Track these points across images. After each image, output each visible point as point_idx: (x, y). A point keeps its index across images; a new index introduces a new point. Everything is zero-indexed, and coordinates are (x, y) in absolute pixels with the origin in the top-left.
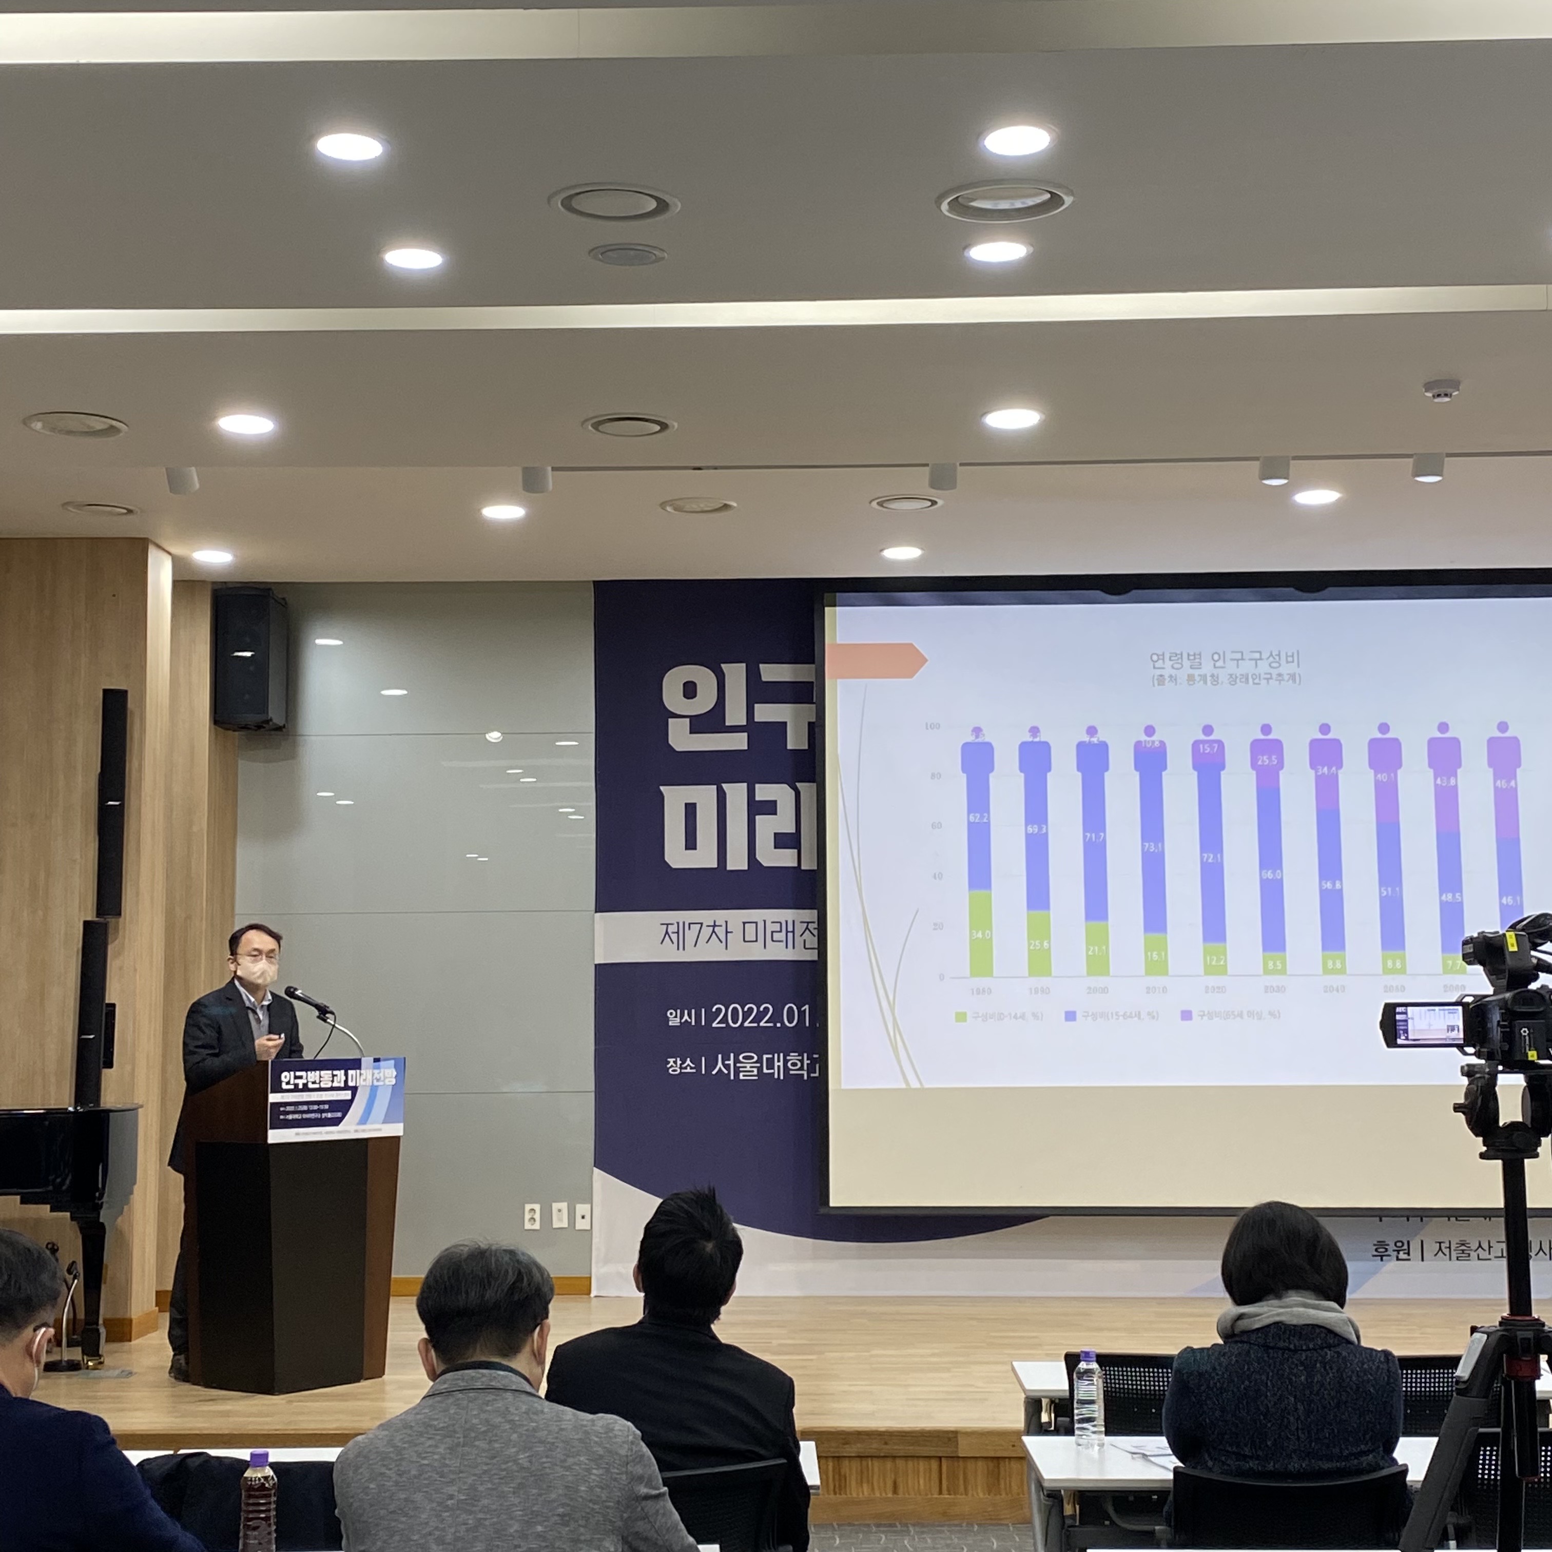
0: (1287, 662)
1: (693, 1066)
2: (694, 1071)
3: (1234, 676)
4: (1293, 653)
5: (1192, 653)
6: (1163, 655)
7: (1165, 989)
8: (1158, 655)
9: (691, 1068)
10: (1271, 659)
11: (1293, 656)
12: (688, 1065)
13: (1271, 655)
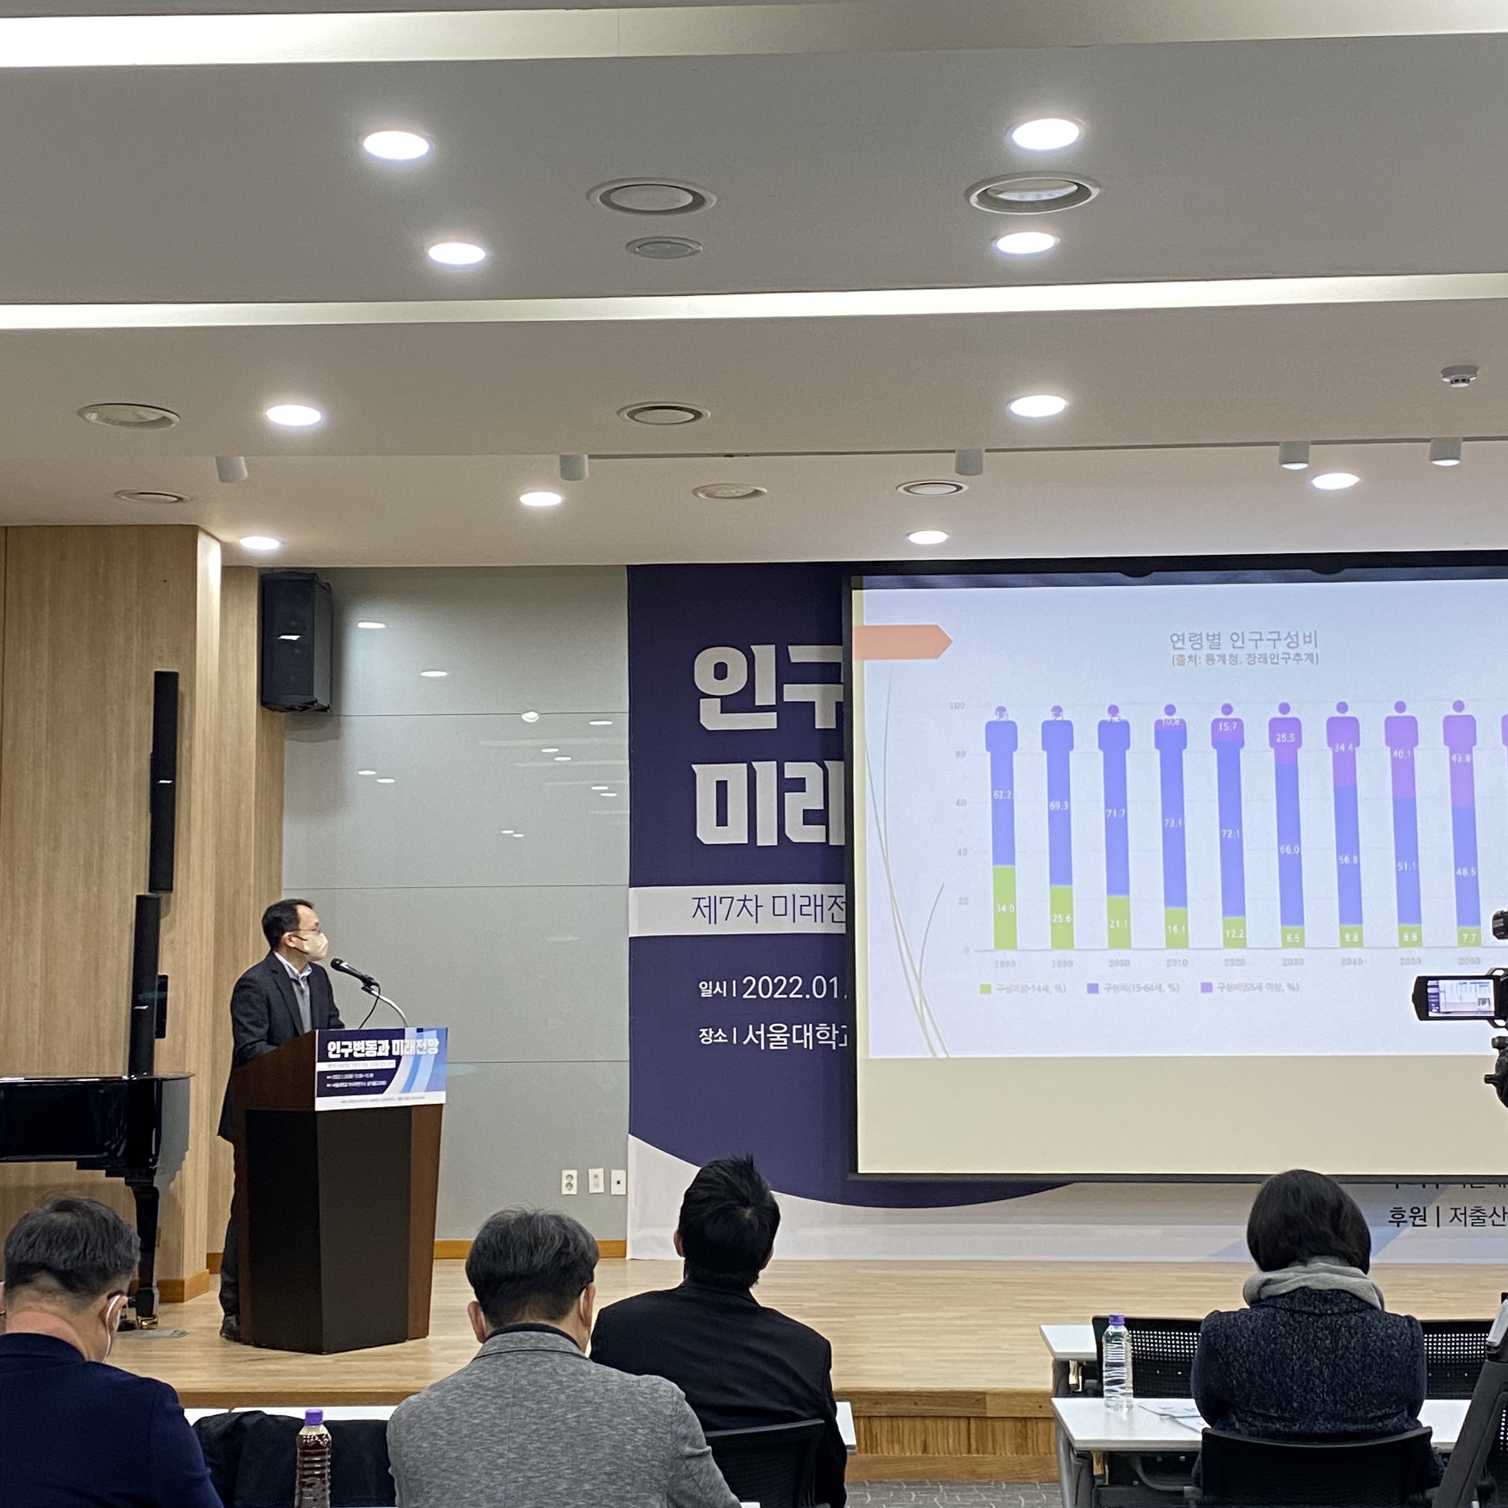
0: (1305, 642)
1: (725, 1036)
2: (726, 1041)
3: (1253, 656)
4: (1310, 634)
5: (1210, 634)
6: (1183, 635)
7: (1185, 963)
8: (1178, 636)
9: (723, 1038)
10: (1289, 640)
11: (1310, 637)
12: (720, 1035)
13: (1289, 635)
